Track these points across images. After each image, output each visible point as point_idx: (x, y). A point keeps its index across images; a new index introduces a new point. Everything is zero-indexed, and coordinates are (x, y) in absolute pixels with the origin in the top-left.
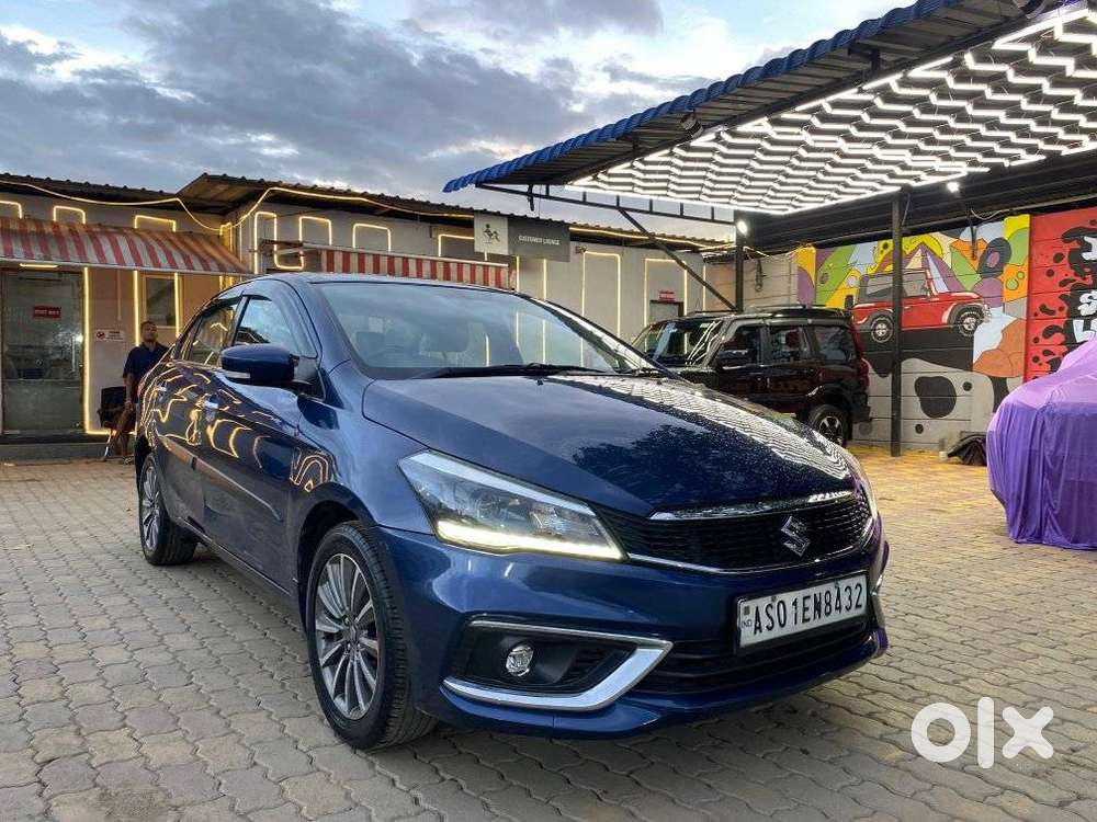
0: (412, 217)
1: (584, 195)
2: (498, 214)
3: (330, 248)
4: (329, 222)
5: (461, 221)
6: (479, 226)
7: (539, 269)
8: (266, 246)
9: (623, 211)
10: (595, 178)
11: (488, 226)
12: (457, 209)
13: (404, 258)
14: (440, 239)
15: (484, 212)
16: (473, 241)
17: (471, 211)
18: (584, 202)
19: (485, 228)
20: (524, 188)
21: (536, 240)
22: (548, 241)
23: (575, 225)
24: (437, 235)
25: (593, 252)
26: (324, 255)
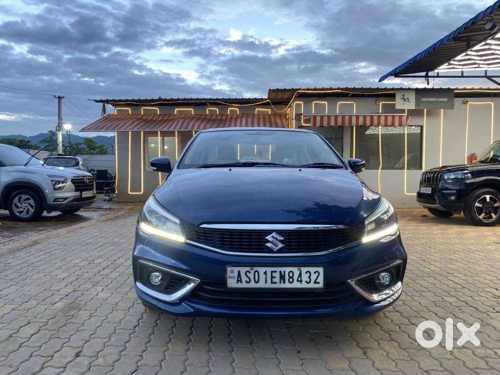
0: (363, 96)
1: (462, 72)
2: (409, 89)
3: (313, 115)
4: (326, 103)
5: (389, 94)
6: (398, 96)
7: (439, 115)
8: (298, 116)
9: (489, 78)
10: (450, 64)
11: (403, 96)
12: (386, 89)
13: (349, 116)
14: (381, 104)
15: (401, 89)
16: (395, 104)
17: (393, 89)
18: (462, 76)
19: (402, 97)
20: (423, 74)
21: (432, 100)
22: (440, 100)
23: (457, 89)
24: (379, 103)
25: (472, 102)
26: (312, 118)
